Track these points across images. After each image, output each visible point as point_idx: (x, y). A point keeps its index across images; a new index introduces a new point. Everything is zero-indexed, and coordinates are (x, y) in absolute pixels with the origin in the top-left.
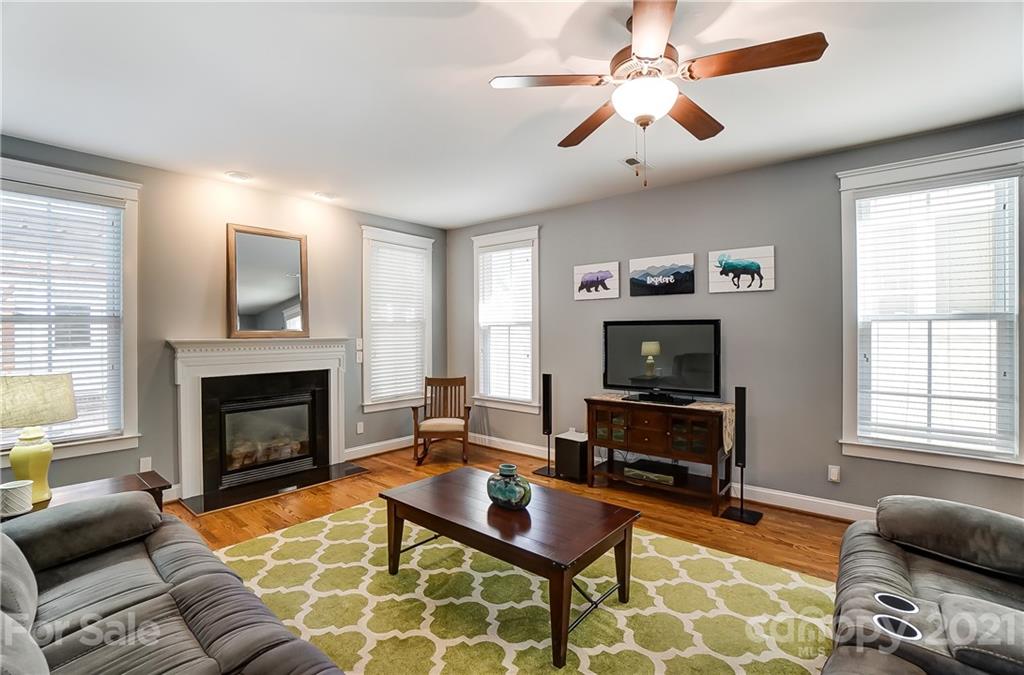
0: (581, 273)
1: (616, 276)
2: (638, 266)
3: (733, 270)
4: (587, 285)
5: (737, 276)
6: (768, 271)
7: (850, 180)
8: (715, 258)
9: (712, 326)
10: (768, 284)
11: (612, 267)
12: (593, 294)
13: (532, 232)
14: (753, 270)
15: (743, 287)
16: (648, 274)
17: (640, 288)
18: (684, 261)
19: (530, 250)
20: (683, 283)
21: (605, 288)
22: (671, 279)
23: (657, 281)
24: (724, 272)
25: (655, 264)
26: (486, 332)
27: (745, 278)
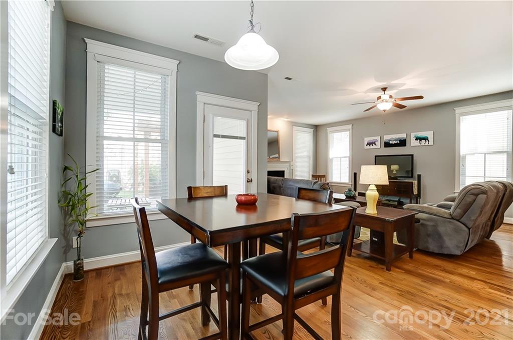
0: (367, 140)
1: (379, 141)
2: (387, 138)
3: (420, 139)
4: (369, 144)
5: (421, 140)
6: (431, 139)
7: (458, 110)
8: (413, 135)
9: (411, 156)
10: (431, 143)
11: (378, 138)
12: (371, 147)
13: (350, 127)
14: (426, 139)
15: (423, 144)
16: (390, 140)
17: (387, 145)
18: (403, 136)
19: (348, 132)
20: (403, 143)
21: (376, 145)
22: (398, 142)
23: (393, 142)
24: (416, 139)
25: (393, 137)
26: (332, 160)
27: (423, 141)
